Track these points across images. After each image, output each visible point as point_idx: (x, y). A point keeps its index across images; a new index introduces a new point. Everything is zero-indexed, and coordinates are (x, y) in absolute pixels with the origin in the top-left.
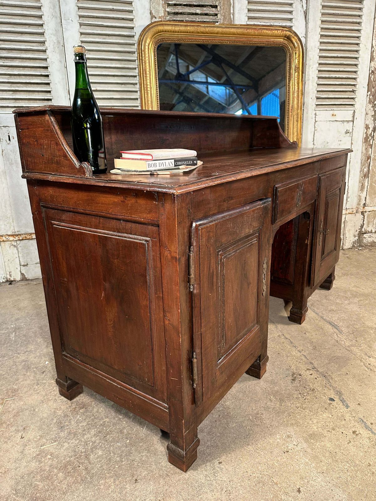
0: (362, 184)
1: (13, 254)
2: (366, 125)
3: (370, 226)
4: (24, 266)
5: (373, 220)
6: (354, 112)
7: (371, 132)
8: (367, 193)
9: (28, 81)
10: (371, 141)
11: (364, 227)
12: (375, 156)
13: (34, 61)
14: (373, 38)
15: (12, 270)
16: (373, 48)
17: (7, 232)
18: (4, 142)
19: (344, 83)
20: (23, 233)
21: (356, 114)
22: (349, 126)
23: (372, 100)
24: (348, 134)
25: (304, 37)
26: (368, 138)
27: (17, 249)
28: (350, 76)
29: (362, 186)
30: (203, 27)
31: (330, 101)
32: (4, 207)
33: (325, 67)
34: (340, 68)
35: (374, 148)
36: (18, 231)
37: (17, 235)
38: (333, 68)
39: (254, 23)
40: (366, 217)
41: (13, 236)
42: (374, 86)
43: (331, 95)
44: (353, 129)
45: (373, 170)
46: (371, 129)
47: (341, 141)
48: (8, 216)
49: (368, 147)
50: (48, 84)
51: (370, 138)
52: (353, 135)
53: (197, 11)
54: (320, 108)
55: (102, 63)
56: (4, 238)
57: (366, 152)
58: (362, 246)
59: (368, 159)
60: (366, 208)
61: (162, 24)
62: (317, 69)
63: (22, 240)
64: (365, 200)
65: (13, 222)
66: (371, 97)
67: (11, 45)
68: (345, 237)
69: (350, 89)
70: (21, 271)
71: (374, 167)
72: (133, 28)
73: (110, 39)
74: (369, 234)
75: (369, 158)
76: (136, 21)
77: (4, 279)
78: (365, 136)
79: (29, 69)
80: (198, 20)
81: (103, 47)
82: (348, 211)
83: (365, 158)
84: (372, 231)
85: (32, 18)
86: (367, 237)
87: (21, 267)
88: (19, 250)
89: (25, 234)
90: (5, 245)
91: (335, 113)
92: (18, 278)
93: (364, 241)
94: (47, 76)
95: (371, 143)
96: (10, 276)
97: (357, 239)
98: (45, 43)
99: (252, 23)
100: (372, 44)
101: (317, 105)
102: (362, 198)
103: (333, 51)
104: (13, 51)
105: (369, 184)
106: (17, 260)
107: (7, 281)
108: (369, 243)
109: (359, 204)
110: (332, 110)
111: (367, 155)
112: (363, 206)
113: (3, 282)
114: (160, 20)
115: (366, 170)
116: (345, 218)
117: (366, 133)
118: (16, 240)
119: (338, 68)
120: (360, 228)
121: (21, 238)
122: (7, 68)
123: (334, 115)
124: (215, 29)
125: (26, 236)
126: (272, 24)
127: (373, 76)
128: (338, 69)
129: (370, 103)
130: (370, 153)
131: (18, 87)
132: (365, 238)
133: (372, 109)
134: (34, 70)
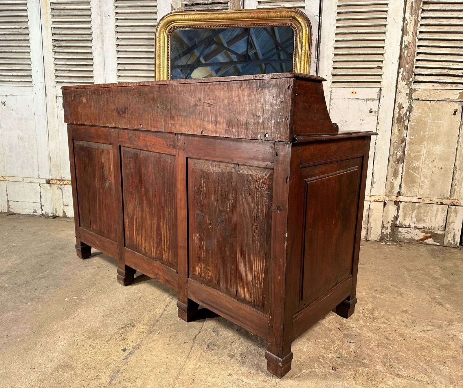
0: (395, 169)
1: (59, 195)
2: (399, 104)
3: (407, 219)
4: (66, 205)
5: (411, 212)
6: (381, 89)
7: (406, 112)
8: (401, 180)
9: (78, 63)
10: (407, 122)
11: (398, 220)
12: (411, 139)
13: (84, 48)
14: (406, 11)
15: (57, 208)
16: (406, 22)
17: (56, 177)
18: (60, 108)
19: (366, 59)
20: (67, 179)
21: (382, 92)
22: (374, 105)
23: (407, 77)
24: (373, 114)
25: (317, 15)
26: (403, 118)
27: (62, 192)
28: (375, 52)
29: (395, 171)
30: (210, 14)
31: (349, 78)
32: (56, 158)
33: (342, 44)
34: (361, 44)
35: (410, 130)
36: (63, 178)
37: (63, 180)
38: (352, 44)
39: (264, 7)
40: (401, 208)
41: (59, 180)
42: (409, 61)
43: (351, 72)
44: (379, 108)
45: (409, 155)
46: (406, 108)
47: (363, 120)
48: (58, 165)
49: (402, 129)
50: (92, 65)
51: (405, 118)
52: (379, 114)
53: (209, 1)
54: (336, 85)
55: (130, 48)
56: (53, 182)
57: (399, 134)
58: (396, 241)
59: (402, 143)
60: (400, 197)
61: (174, 15)
62: (333, 47)
63: (65, 184)
64: (400, 188)
65: (61, 170)
66: (405, 74)
67: (69, 37)
68: (369, 227)
69: (375, 65)
70: (63, 210)
71: (411, 152)
72: (156, 19)
73: (138, 29)
74: (406, 229)
75: (403, 140)
76: (159, 13)
77: (52, 214)
78: (397, 116)
79: (81, 54)
80: (209, 8)
81: (132, 36)
82: (373, 198)
83: (399, 141)
84: (409, 225)
85: (85, 17)
86: (404, 232)
87: (64, 206)
88: (64, 193)
89: (67, 180)
90: (54, 187)
91: (355, 90)
92: (61, 215)
93: (400, 236)
94: (92, 59)
95: (407, 125)
96: (56, 212)
97: (390, 232)
98: (91, 35)
99: (262, 7)
100: (404, 18)
101: (333, 82)
102: (395, 185)
103: (352, 28)
104: (71, 42)
105: (404, 171)
106: (61, 200)
107: (54, 216)
108: (406, 239)
109: (391, 192)
110: (351, 87)
111: (400, 137)
112: (396, 195)
113: (51, 216)
114: (178, 11)
115: (400, 154)
116: (370, 205)
117: (399, 112)
118: (62, 185)
119: (359, 44)
120: (393, 219)
121: (65, 183)
122: (66, 54)
123: (354, 92)
124: (220, 15)
125: (68, 182)
126: (283, 6)
127: (406, 51)
128: (359, 46)
129: (403, 79)
130: (405, 135)
131: (71, 67)
132: (400, 232)
133: (407, 86)
134: (83, 55)
